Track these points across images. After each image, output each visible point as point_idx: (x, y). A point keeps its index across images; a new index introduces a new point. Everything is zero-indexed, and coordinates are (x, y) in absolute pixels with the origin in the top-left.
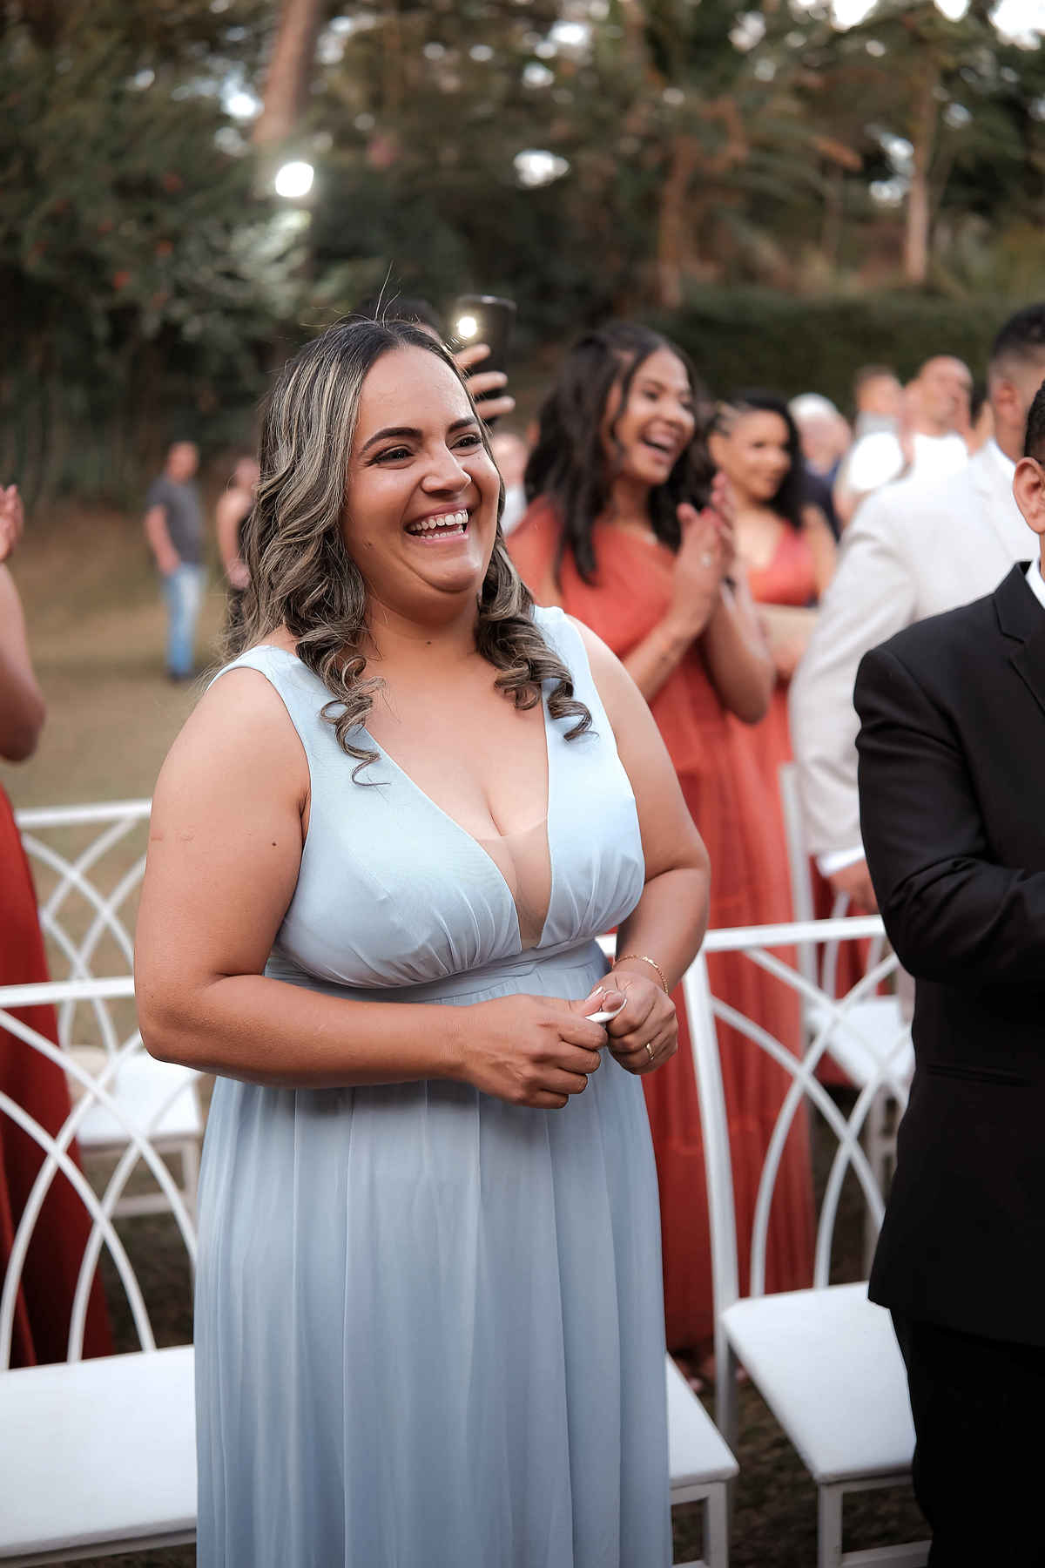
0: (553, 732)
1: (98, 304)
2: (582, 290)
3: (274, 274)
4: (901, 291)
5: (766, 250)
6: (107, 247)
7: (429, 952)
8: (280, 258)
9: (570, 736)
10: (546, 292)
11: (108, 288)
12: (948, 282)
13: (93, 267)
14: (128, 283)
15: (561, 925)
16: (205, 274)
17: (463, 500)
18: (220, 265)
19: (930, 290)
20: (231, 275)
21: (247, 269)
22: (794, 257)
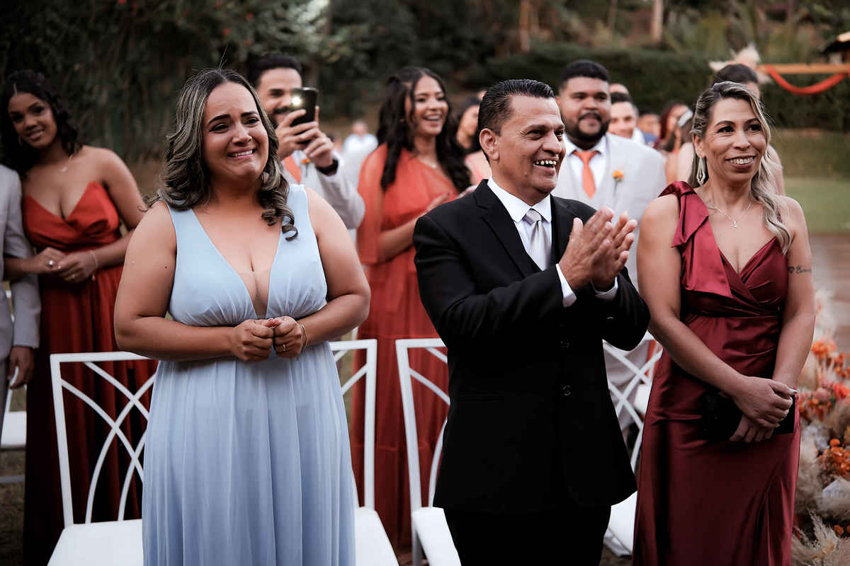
0: (283, 237)
1: (215, 43)
2: (476, 42)
3: (310, 30)
4: (647, 47)
5: (575, 24)
6: (221, 15)
7: (211, 313)
8: (312, 23)
9: (289, 239)
10: (458, 43)
11: (220, 36)
12: (673, 43)
13: (214, 26)
14: (230, 34)
15: (273, 308)
16: (273, 30)
17: (251, 145)
18: (281, 25)
19: (663, 47)
20: (286, 31)
21: (295, 28)
22: (592, 28)
